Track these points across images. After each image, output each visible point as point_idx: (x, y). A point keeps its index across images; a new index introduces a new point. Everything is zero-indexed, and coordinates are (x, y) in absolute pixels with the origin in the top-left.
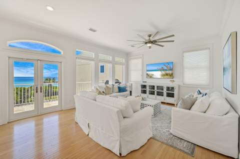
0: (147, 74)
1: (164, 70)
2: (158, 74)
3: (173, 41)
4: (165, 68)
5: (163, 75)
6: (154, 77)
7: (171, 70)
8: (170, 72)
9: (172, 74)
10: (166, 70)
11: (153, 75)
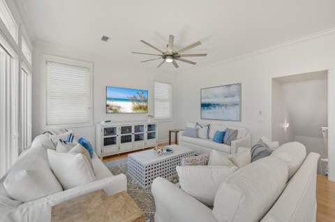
0: (107, 106)
1: (137, 100)
2: (127, 107)
3: (194, 63)
4: (139, 98)
5: (136, 109)
6: (121, 110)
7: (146, 101)
8: (145, 104)
9: (147, 107)
10: (139, 101)
11: (119, 107)
